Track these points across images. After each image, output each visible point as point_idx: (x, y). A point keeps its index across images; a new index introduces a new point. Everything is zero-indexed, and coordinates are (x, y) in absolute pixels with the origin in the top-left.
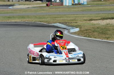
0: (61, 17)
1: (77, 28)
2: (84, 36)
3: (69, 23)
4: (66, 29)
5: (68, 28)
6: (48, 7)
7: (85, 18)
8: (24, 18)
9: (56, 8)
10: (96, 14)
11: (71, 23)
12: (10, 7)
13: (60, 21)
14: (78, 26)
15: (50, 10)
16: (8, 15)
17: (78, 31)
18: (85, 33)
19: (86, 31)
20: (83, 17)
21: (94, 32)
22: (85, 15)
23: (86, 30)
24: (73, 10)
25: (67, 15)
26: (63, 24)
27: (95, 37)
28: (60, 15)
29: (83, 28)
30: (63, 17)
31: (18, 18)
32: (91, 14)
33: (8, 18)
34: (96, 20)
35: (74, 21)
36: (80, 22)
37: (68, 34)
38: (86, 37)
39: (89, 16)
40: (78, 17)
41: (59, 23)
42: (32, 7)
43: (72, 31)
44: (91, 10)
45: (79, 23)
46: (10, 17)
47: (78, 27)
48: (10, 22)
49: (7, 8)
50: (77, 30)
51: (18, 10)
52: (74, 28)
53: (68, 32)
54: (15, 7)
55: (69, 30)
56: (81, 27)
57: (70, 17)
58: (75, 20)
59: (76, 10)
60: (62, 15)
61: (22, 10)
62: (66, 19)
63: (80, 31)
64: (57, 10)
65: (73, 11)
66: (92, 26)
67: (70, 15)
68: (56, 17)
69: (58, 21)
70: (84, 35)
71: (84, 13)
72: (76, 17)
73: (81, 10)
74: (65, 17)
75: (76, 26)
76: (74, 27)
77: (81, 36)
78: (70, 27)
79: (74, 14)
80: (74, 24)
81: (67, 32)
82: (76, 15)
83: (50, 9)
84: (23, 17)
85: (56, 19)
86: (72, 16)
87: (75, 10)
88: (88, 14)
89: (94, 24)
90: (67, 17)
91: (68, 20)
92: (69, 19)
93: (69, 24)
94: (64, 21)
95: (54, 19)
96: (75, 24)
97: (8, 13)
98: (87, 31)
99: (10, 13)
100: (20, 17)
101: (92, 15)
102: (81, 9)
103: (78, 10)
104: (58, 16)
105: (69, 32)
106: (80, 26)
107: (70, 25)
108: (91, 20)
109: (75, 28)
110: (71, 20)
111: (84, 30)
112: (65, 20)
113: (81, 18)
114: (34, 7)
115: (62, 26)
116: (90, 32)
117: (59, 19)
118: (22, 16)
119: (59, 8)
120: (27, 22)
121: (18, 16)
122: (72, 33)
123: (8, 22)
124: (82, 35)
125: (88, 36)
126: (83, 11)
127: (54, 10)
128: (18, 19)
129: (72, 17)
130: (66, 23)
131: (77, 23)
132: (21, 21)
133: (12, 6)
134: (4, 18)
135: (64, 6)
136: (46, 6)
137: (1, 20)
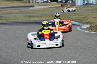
0: (74, 16)
1: (88, 24)
3: (81, 20)
4: (79, 25)
6: (62, 7)
7: (95, 16)
8: (43, 17)
11: (83, 20)
12: (31, 8)
13: (73, 19)
14: (89, 23)
16: (29, 15)
17: (89, 27)
18: (95, 29)
20: (93, 15)
22: (95, 13)
23: (96, 26)
24: (84, 9)
26: (76, 21)
29: (93, 24)
31: (37, 17)
33: (29, 17)
35: (85, 19)
36: (90, 19)
37: (81, 30)
38: (96, 32)
40: (89, 15)
41: (72, 20)
42: (49, 7)
43: (84, 27)
46: (31, 16)
48: (31, 21)
49: (28, 9)
50: (88, 26)
51: (37, 10)
54: (34, 8)
55: (81, 26)
57: (81, 15)
58: (86, 17)
59: (87, 10)
61: (40, 10)
63: (91, 27)
68: (69, 16)
69: (71, 19)
70: (94, 31)
71: (93, 12)
72: (87, 15)
73: (91, 9)
74: (77, 15)
75: (87, 23)
76: (85, 23)
77: (91, 32)
78: (82, 24)
79: (85, 13)
80: (85, 21)
81: (79, 28)
85: (70, 17)
86: (83, 14)
87: (86, 9)
90: (79, 15)
92: (81, 17)
93: (81, 21)
94: (76, 19)
95: (68, 17)
97: (28, 13)
99: (31, 13)
100: (39, 16)
102: (91, 8)
103: (88, 9)
104: (72, 15)
105: (81, 28)
106: (90, 23)
109: (86, 25)
110: (82, 18)
111: (94, 26)
112: (77, 18)
113: (91, 16)
115: (75, 23)
117: (72, 17)
122: (84, 29)
123: (29, 21)
124: (92, 30)
129: (84, 15)
130: (79, 20)
131: (87, 20)
132: (40, 19)
133: (32, 7)
134: (26, 17)
135: (76, 6)
136: (60, 7)
137: (23, 19)
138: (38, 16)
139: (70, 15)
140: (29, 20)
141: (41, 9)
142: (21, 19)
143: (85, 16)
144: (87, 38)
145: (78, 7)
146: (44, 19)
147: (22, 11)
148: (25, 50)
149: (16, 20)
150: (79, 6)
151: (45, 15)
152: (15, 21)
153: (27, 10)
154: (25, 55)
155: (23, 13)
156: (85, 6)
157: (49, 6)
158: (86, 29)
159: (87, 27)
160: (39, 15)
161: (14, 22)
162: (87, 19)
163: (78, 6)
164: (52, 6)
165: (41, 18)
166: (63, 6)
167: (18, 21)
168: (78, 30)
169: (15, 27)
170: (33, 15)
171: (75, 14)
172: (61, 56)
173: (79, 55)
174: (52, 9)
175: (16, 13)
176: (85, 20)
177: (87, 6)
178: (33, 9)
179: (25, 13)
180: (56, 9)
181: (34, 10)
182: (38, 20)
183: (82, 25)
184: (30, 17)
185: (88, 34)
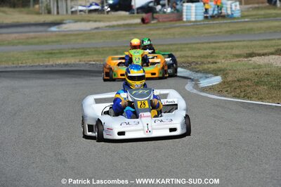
1: (216, 75)
2: (235, 97)
3: (197, 63)
4: (190, 79)
5: (194, 75)
6: (144, 25)
7: (237, 52)
8: (88, 55)
9: (165, 29)
10: (264, 40)
11: (202, 63)
12: (54, 29)
14: (220, 71)
15: (152, 32)
16: (47, 48)
17: (220, 84)
18: (235, 89)
19: (238, 84)
20: (232, 48)
21: (257, 84)
22: (237, 43)
23: (238, 81)
24: (206, 30)
25: (191, 46)
26: (183, 67)
27: (260, 96)
28: (175, 44)
29: (230, 75)
30: (181, 51)
31: (73, 54)
32: (251, 41)
33: (47, 56)
34: (264, 55)
35: (209, 60)
36: (223, 61)
37: (195, 91)
38: (239, 97)
39: (247, 47)
40: (220, 48)
42: (106, 27)
43: (204, 83)
44: (251, 30)
45: (222, 63)
47: (219, 73)
48: (52, 66)
49: (47, 31)
50: (216, 80)
51: (71, 35)
52: (210, 75)
53: (193, 87)
54: (64, 27)
55: (198, 80)
56: (227, 74)
57: (199, 49)
58: (211, 56)
59: (214, 33)
60: (181, 44)
61: (81, 34)
62: (189, 53)
63: (224, 82)
64: (166, 31)
65: (206, 33)
66: (252, 70)
67: (199, 45)
70: (233, 94)
71: (233, 40)
72: (215, 49)
73: (227, 32)
74: (187, 49)
75: (213, 71)
76: (210, 73)
77: (225, 97)
78: (199, 75)
79: (209, 43)
80: (209, 66)
81: (191, 88)
82: (213, 45)
83: (150, 30)
84: (84, 52)
86: (205, 46)
87: (212, 31)
88: (244, 41)
89: (259, 65)
90: (193, 49)
91: (194, 57)
92: (197, 53)
93: (198, 66)
94: (183, 60)
96: (213, 66)
97: (47, 43)
98: (241, 84)
99: (53, 42)
100: (77, 52)
101: (253, 43)
102: (227, 29)
103: (219, 32)
104: (171, 47)
105: (196, 86)
106: (224, 70)
107: (201, 69)
108: (251, 55)
109: (211, 77)
110: (200, 56)
111: (234, 81)
112: (188, 57)
113: (227, 51)
114: (109, 27)
115: (181, 72)
116: (249, 86)
118: (82, 50)
119: (171, 28)
120: (93, 64)
121: (72, 49)
122: (204, 89)
123: (47, 66)
124: (228, 93)
125: (242, 94)
126: (231, 33)
127: (160, 32)
128: (72, 56)
129: (205, 49)
130: (190, 64)
131: (216, 63)
132: (80, 61)
133: (57, 27)
134: (38, 55)
135: (184, 22)
136: (140, 24)
137: (30, 61)
138: (74, 50)
140: (46, 64)
141: (82, 32)
142: (24, 62)
143: (209, 52)
144: (215, 116)
145: (189, 24)
146: (90, 61)
148: (32, 153)
150: (192, 24)
151: (93, 48)
152: (6, 66)
153: (44, 34)
154: (34, 165)
155: (31, 44)
156: (211, 22)
157: (107, 24)
158: (210, 89)
159: (214, 84)
160: (77, 49)
161: (4, 70)
162: (214, 60)
163: (191, 22)
164: (115, 23)
165: (83, 57)
166: (147, 23)
167: (16, 67)
168: (189, 93)
170: (60, 50)
171: (183, 46)
172: (136, 168)
173: (188, 166)
174: (115, 30)
176: (209, 62)
177: (215, 22)
178: (59, 31)
179: (37, 44)
180: (128, 32)
181: (63, 33)
183: (201, 78)
184: (51, 54)
185: (217, 104)
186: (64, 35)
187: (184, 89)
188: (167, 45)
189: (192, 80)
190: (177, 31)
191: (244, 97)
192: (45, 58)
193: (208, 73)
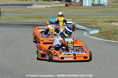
0: (80, 18)
1: (97, 29)
2: (104, 39)
3: (89, 24)
4: (86, 30)
5: (87, 29)
6: (67, 7)
7: (105, 20)
8: (43, 18)
9: (75, 9)
11: (91, 24)
13: (79, 22)
15: (70, 10)
16: (25, 15)
17: (98, 33)
18: (105, 35)
19: (106, 33)
20: (103, 18)
21: (114, 34)
22: (105, 16)
24: (92, 10)
26: (83, 25)
27: (115, 39)
29: (102, 30)
30: (82, 19)
31: (36, 18)
33: (26, 18)
35: (94, 23)
36: (100, 23)
37: (88, 36)
38: (106, 39)
39: (110, 18)
40: (98, 18)
41: (78, 24)
42: (51, 7)
43: (92, 32)
45: (99, 25)
46: (28, 17)
48: (28, 22)
50: (97, 31)
51: (36, 10)
55: (89, 31)
57: (89, 18)
59: (96, 12)
60: (82, 16)
61: (40, 10)
62: (85, 20)
63: (100, 33)
65: (93, 12)
66: (112, 28)
67: (90, 16)
69: (77, 22)
70: (104, 37)
73: (101, 11)
74: (84, 18)
75: (95, 27)
76: (94, 28)
77: (100, 38)
78: (90, 29)
79: (94, 16)
80: (94, 25)
81: (86, 34)
82: (96, 17)
83: (69, 9)
85: (75, 20)
86: (92, 17)
87: (95, 11)
88: (108, 16)
90: (87, 18)
91: (87, 21)
92: (89, 20)
93: (89, 25)
94: (83, 22)
96: (95, 26)
97: (25, 13)
98: (107, 33)
99: (28, 13)
100: (38, 17)
103: (98, 11)
104: (78, 17)
105: (88, 34)
106: (100, 27)
109: (94, 30)
110: (90, 21)
112: (85, 21)
113: (101, 19)
114: (52, 7)
115: (82, 27)
116: (110, 34)
117: (78, 20)
118: (40, 16)
119: (78, 9)
122: (91, 35)
123: (25, 23)
124: (102, 37)
125: (107, 38)
126: (103, 12)
127: (73, 10)
129: (92, 18)
130: (86, 24)
132: (39, 21)
133: (30, 6)
134: (22, 17)
138: (37, 16)
139: (76, 17)
140: (25, 21)
142: (16, 20)
143: (94, 20)
145: (85, 7)
146: (44, 21)
147: (17, 11)
149: (10, 21)
150: (87, 7)
151: (45, 16)
152: (8, 21)
153: (24, 9)
154: (19, 64)
155: (19, 13)
158: (94, 35)
159: (96, 33)
161: (8, 23)
162: (96, 23)
165: (41, 19)
167: (12, 22)
168: (85, 36)
169: (7, 29)
170: (31, 16)
174: (54, 9)
175: (10, 12)
177: (96, 7)
179: (22, 13)
182: (36, 22)
185: (97, 41)
186: (33, 10)
187: (83, 34)
188: (76, 16)
189: (87, 31)
190: (80, 10)
191: (108, 39)
192: (25, 19)
193: (93, 28)
